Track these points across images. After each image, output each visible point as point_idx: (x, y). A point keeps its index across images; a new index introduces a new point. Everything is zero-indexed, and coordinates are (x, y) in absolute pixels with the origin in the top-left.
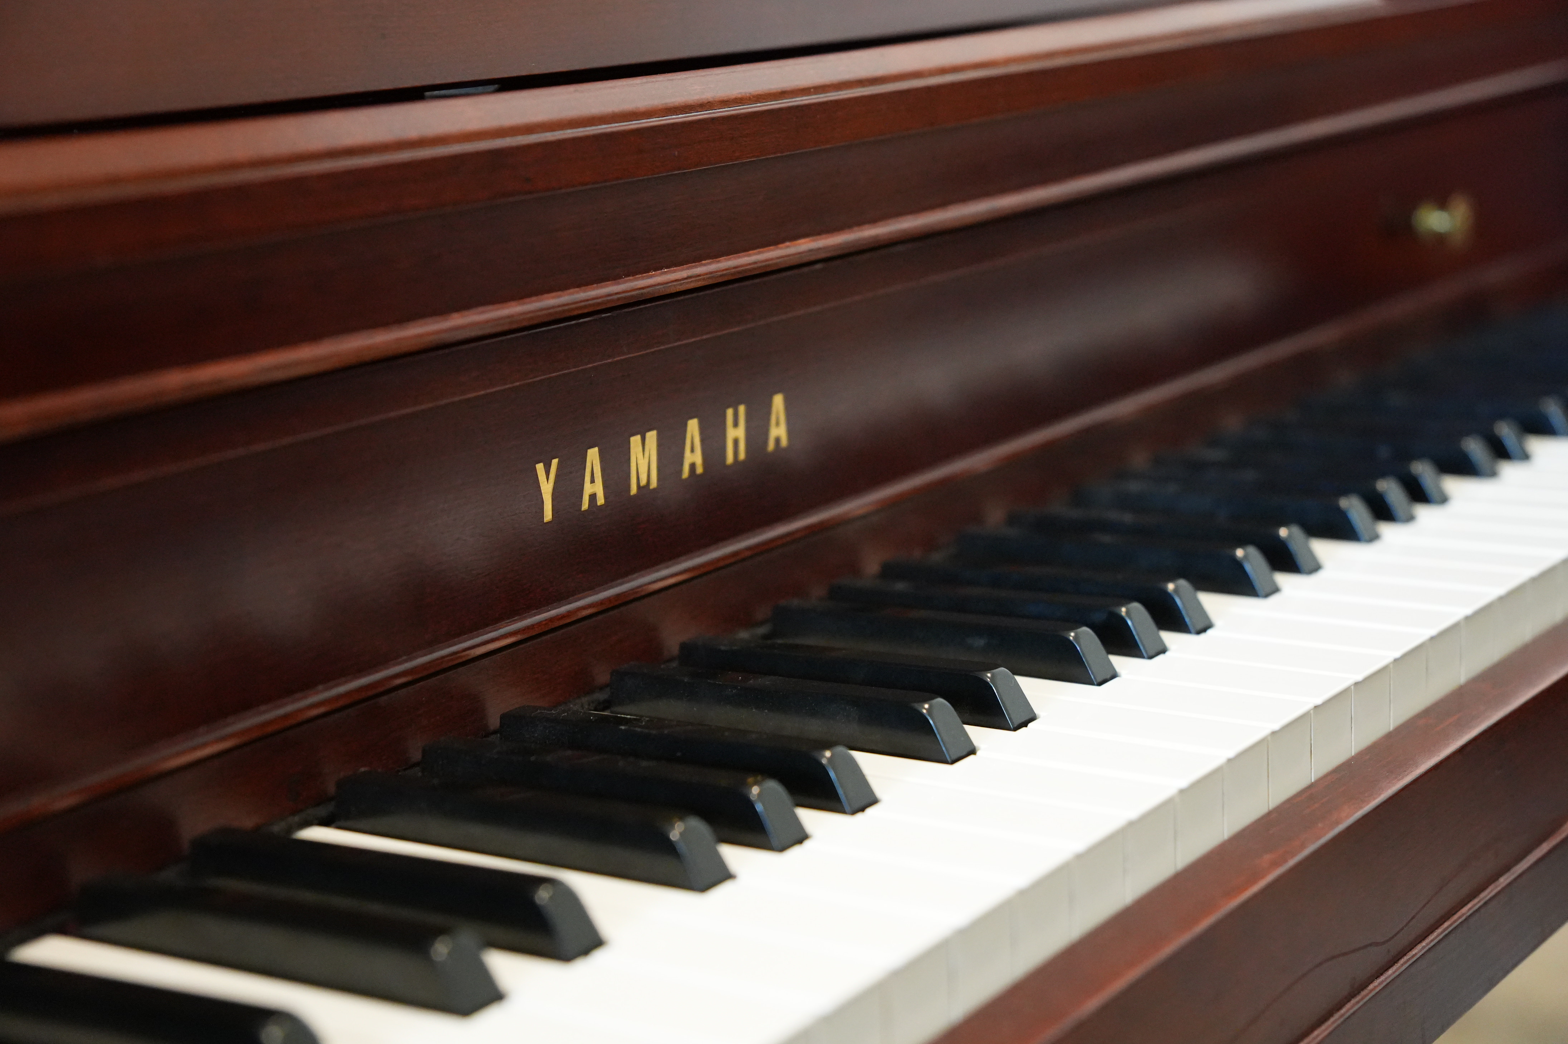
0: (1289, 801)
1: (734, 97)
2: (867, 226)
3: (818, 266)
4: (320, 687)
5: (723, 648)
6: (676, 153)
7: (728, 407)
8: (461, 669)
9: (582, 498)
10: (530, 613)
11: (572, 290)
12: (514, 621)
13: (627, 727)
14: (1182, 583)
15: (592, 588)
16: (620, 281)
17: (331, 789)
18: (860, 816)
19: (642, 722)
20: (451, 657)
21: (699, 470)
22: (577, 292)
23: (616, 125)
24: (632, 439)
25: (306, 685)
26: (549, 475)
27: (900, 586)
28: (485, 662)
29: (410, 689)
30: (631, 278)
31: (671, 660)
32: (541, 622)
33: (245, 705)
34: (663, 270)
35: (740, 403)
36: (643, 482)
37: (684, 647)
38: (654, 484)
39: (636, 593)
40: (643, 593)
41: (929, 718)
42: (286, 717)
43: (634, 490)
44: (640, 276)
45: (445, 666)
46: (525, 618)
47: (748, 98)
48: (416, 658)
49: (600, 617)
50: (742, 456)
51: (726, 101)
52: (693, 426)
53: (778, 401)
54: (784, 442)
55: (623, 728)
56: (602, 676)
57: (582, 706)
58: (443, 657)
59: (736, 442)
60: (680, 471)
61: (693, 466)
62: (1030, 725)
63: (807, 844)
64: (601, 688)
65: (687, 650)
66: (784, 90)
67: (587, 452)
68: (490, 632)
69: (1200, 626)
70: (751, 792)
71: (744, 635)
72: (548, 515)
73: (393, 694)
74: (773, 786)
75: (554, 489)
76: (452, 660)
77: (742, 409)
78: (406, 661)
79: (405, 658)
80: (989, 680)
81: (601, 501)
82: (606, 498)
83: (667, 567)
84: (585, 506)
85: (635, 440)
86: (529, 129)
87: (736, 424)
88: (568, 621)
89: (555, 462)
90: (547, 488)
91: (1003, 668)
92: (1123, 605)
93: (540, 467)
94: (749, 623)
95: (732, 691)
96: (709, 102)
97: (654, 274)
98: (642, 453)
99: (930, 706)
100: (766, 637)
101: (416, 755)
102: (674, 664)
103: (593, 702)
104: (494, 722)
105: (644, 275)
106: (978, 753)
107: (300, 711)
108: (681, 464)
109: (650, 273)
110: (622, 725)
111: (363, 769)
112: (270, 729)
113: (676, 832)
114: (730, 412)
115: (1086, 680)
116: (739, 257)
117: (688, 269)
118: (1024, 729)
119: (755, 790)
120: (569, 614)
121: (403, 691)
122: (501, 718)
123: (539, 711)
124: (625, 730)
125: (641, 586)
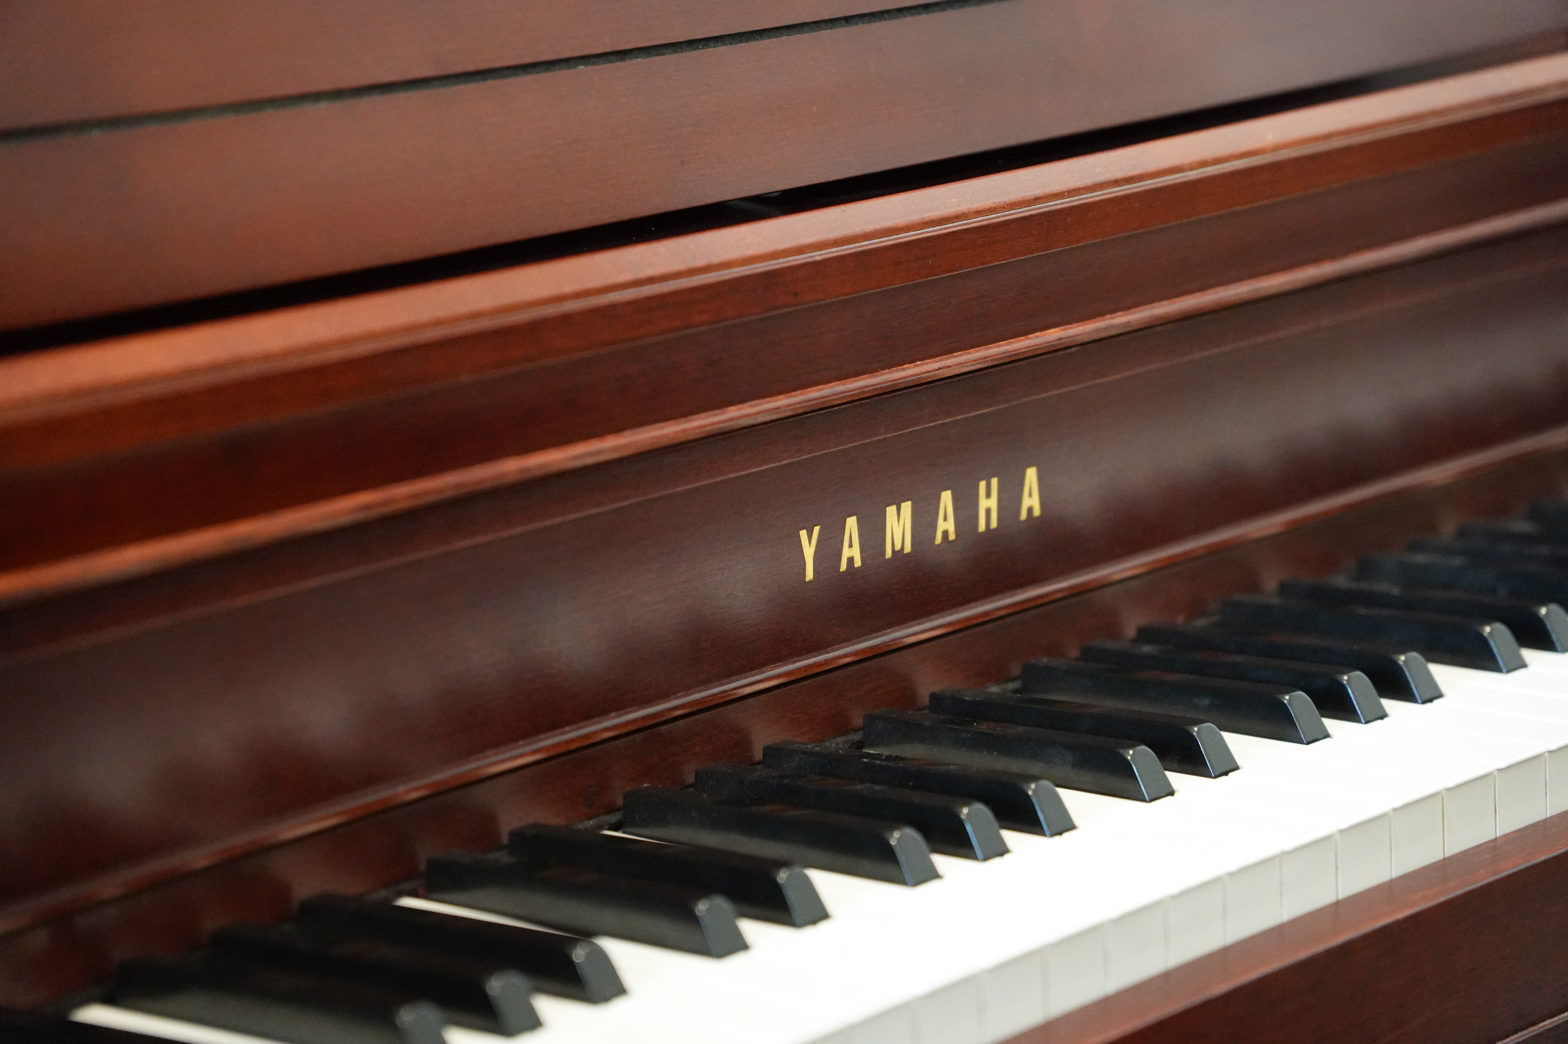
0: (1465, 853)
1: (988, 207)
2: (1120, 313)
3: (1074, 349)
4: (613, 714)
5: (967, 698)
6: (931, 262)
7: (982, 479)
8: (729, 707)
9: (841, 561)
10: (791, 660)
11: (833, 384)
12: (777, 666)
13: (868, 760)
14: (1414, 655)
15: (848, 640)
16: (876, 374)
17: (620, 802)
18: (1057, 838)
19: (882, 757)
20: (722, 695)
21: (952, 537)
22: (838, 385)
23: (877, 240)
24: (888, 509)
25: (603, 712)
26: (811, 539)
27: (1147, 649)
28: (752, 701)
29: (688, 720)
30: (887, 371)
31: (922, 709)
32: (801, 668)
33: (554, 725)
34: (917, 363)
35: (994, 476)
36: (898, 547)
37: (933, 697)
38: (908, 549)
39: (888, 646)
40: (899, 646)
41: (1132, 763)
42: (585, 737)
43: (889, 554)
44: (895, 369)
45: (716, 702)
46: (786, 664)
47: (1002, 207)
48: (692, 694)
49: (856, 667)
50: (994, 524)
51: (981, 211)
52: (946, 497)
53: (1031, 474)
54: (1037, 512)
55: (865, 760)
56: (858, 721)
57: (838, 744)
58: (715, 695)
59: (988, 511)
60: (934, 537)
61: (945, 533)
62: (1230, 774)
63: (1007, 857)
64: (856, 730)
65: (936, 698)
66: (1037, 196)
67: (846, 520)
68: (756, 675)
69: (1428, 696)
70: (962, 811)
71: (994, 689)
72: (810, 575)
73: (673, 724)
74: (980, 808)
75: (816, 552)
76: (722, 697)
77: (994, 481)
78: (684, 696)
79: (682, 693)
80: (1195, 734)
81: (858, 563)
82: (863, 561)
83: (919, 624)
84: (843, 567)
85: (891, 511)
86: (800, 250)
87: (988, 495)
88: (826, 668)
89: (817, 529)
90: (809, 552)
91: (1211, 724)
92: (1344, 673)
93: (803, 534)
94: (1002, 678)
95: (967, 735)
96: (964, 213)
97: (908, 367)
98: (897, 522)
99: (1134, 753)
100: (1016, 691)
101: (690, 779)
102: (925, 712)
103: (847, 742)
104: (758, 755)
105: (899, 368)
106: (1176, 795)
107: (596, 733)
108: (935, 531)
109: (905, 366)
110: (865, 758)
111: (645, 785)
112: (573, 747)
113: (895, 838)
114: (983, 485)
115: (1296, 739)
116: (989, 348)
117: (940, 360)
118: (1224, 777)
119: (965, 810)
120: (826, 662)
121: (681, 722)
122: (764, 750)
123: (796, 745)
124: (867, 762)
125: (894, 640)
